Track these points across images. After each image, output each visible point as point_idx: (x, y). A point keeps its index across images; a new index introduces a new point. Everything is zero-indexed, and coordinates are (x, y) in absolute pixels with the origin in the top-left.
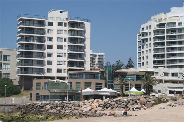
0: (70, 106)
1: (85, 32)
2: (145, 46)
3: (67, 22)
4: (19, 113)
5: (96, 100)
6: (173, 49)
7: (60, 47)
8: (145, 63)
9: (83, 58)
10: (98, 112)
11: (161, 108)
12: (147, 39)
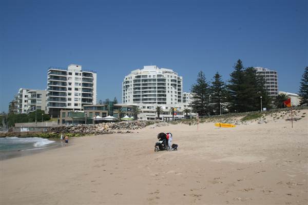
0: (89, 127)
1: (93, 79)
2: (128, 90)
3: (81, 73)
4: (53, 132)
5: (107, 123)
6: (145, 92)
7: (76, 89)
8: (128, 101)
9: (92, 97)
10: (109, 131)
11: (152, 128)
12: (129, 86)
